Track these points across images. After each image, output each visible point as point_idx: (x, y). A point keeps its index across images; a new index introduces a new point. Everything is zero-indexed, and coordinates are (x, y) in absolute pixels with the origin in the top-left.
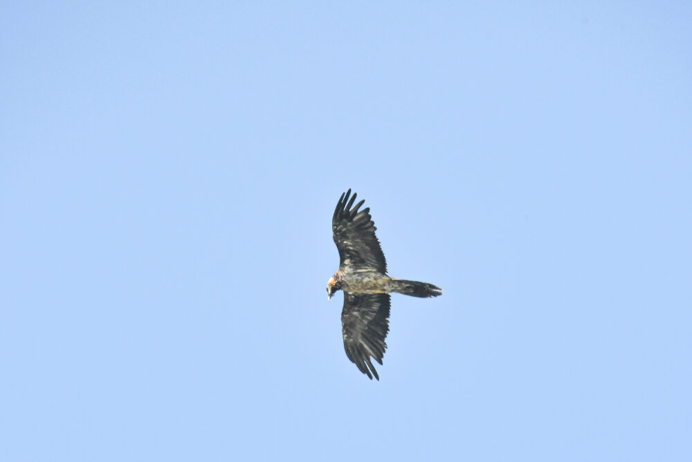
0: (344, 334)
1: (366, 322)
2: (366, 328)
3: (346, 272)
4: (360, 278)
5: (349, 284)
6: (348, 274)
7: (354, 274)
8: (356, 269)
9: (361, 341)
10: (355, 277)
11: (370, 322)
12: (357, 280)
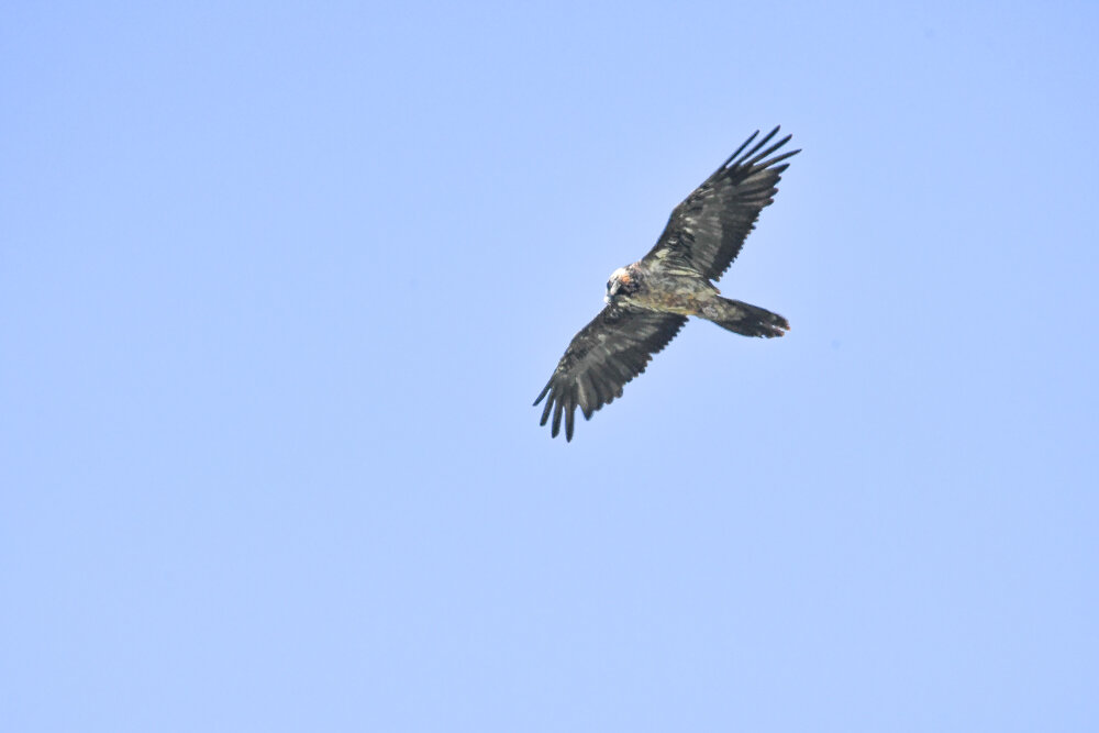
0: (560, 365)
1: (609, 352)
2: (603, 362)
3: (652, 269)
4: (672, 284)
5: (653, 291)
6: (655, 274)
7: (665, 275)
8: (670, 268)
9: (578, 380)
10: (665, 281)
11: (616, 355)
12: (667, 286)
